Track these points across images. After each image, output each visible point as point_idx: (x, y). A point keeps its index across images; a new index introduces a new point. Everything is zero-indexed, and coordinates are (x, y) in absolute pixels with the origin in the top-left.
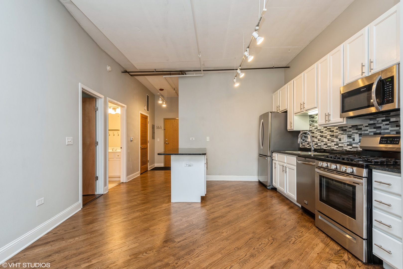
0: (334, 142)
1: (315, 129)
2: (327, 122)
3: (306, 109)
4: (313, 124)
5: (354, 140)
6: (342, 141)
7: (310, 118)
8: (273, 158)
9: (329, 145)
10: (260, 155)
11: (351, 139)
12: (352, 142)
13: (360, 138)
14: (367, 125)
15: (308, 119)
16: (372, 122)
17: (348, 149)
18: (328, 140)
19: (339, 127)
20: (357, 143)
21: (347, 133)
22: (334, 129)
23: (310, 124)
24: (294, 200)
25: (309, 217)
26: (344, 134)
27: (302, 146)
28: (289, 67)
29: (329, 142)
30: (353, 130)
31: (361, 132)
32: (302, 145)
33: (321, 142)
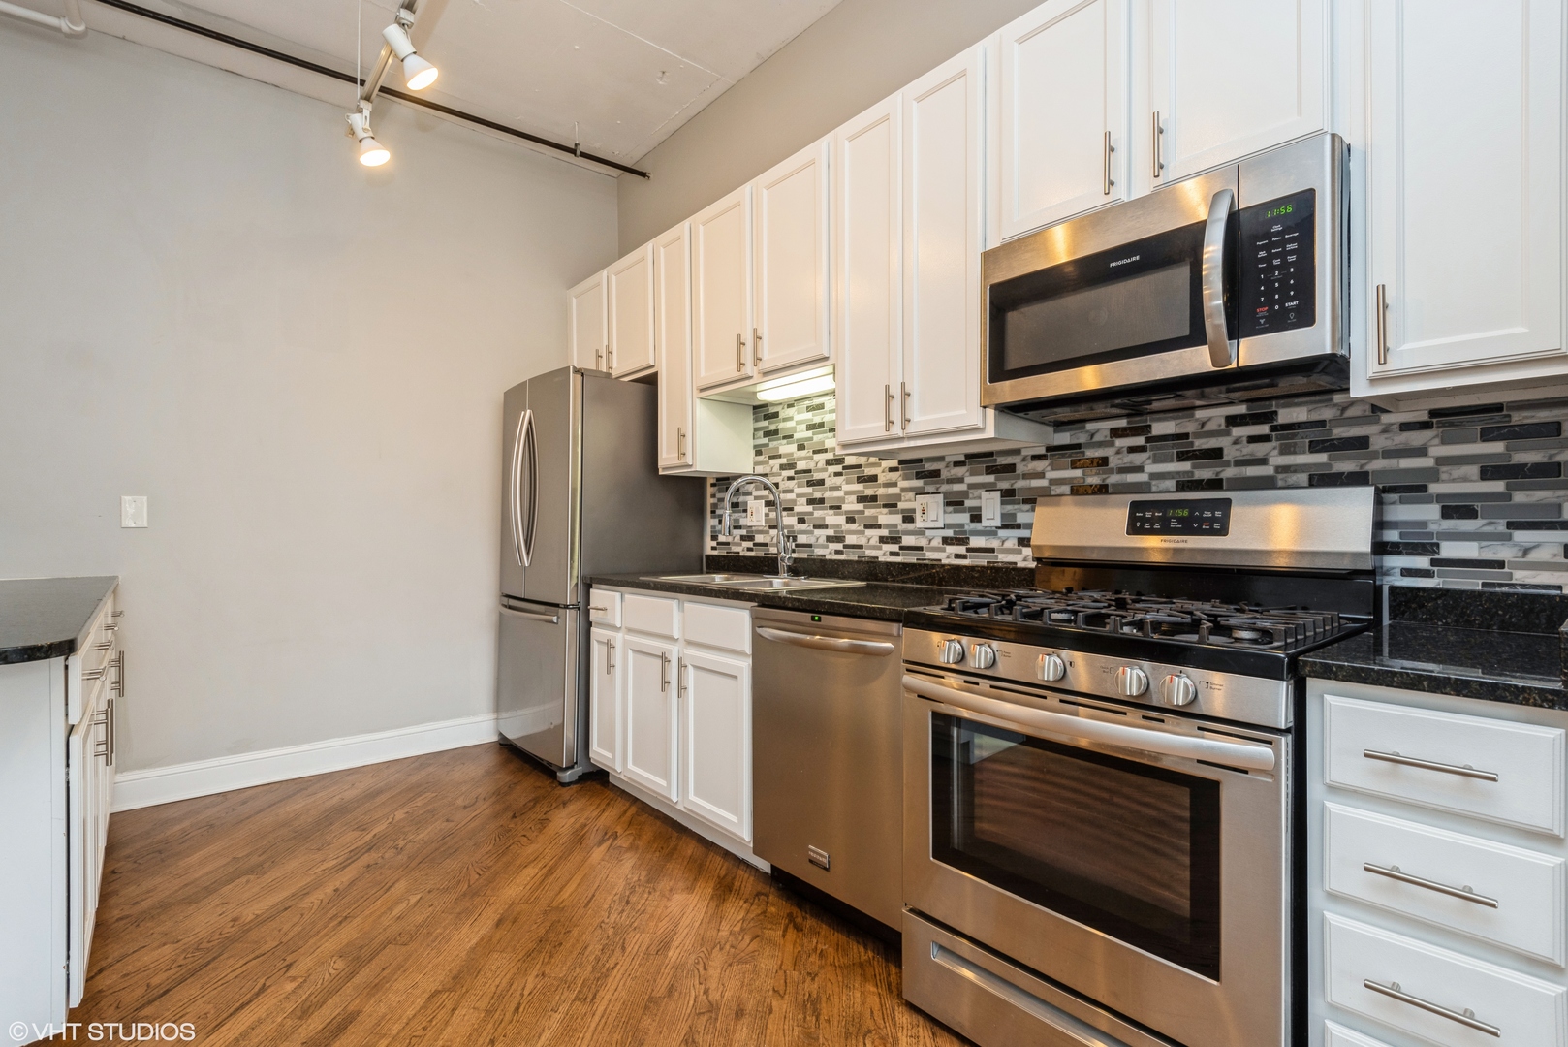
0: (879, 527)
1: (783, 467)
2: (896, 430)
3: (766, 365)
4: (772, 445)
5: (976, 518)
6: (919, 524)
7: (756, 420)
8: (594, 616)
9: (850, 540)
10: (512, 602)
11: (965, 512)
12: (966, 528)
13: (1004, 511)
14: (1042, 451)
15: (749, 423)
16: (1064, 438)
17: (948, 557)
18: (851, 520)
19: (901, 462)
20: (990, 533)
21: (944, 487)
22: (881, 470)
23: (755, 447)
24: (737, 840)
25: (838, 937)
26: (929, 494)
27: (713, 548)
28: (643, 175)
29: (853, 527)
30: (971, 475)
31: (1012, 485)
32: (714, 544)
33: (812, 528)
